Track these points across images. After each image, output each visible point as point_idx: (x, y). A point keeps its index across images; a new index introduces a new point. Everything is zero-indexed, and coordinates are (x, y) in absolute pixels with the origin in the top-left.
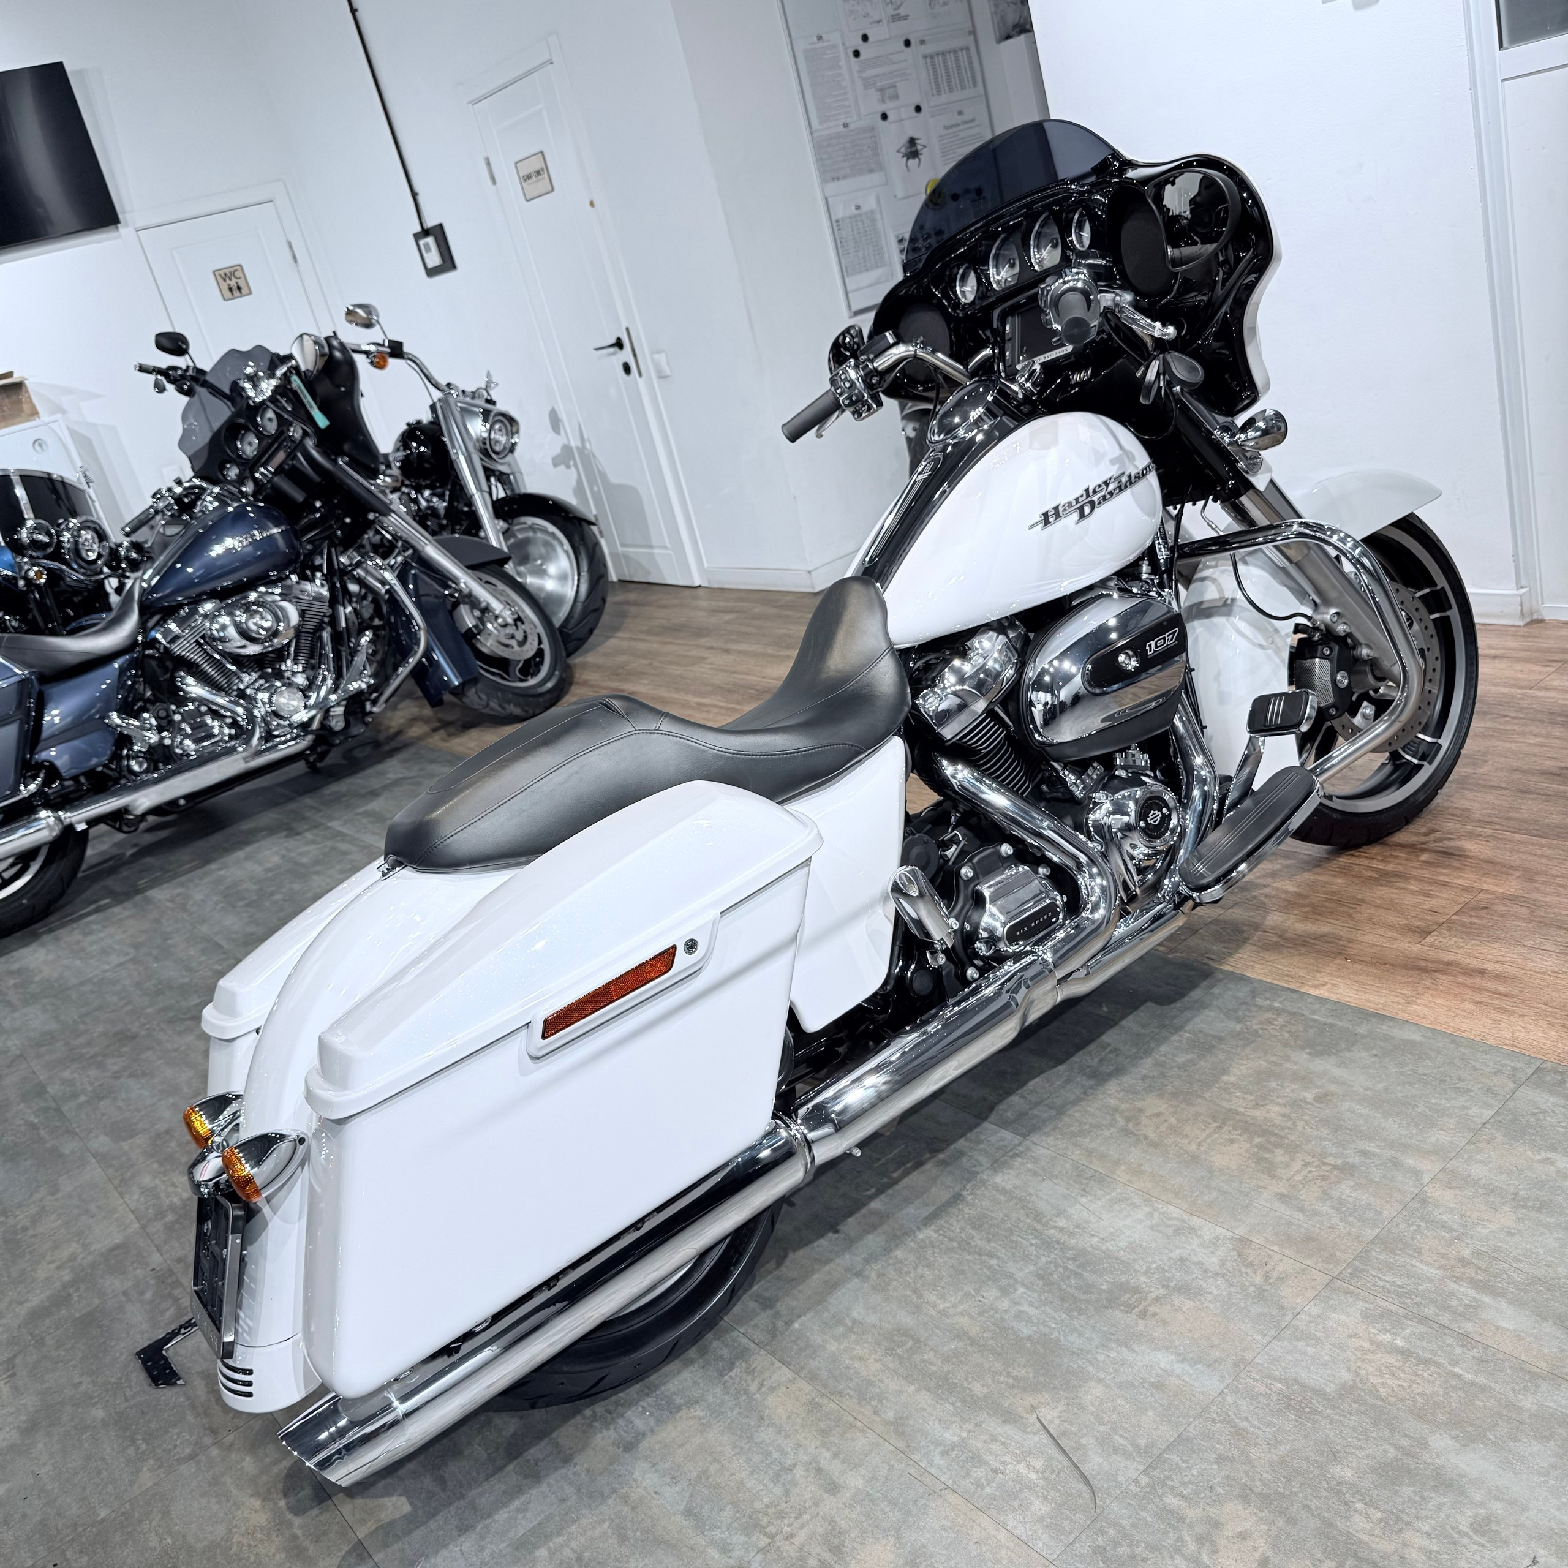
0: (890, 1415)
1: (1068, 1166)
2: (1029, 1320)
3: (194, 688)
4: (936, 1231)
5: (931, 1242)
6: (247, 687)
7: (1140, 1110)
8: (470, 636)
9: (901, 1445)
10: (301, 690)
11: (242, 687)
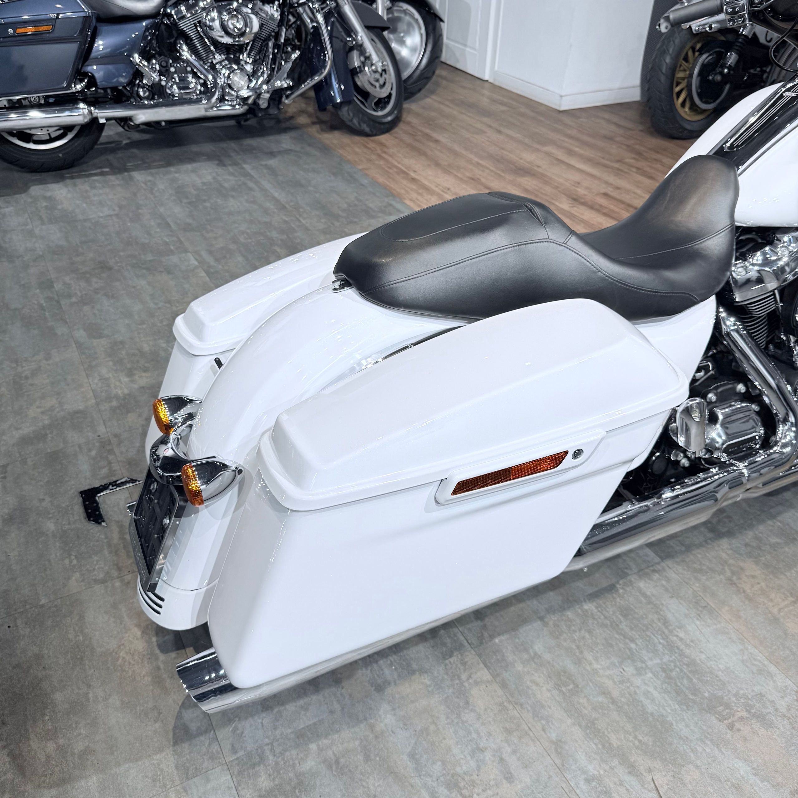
0: (553, 736)
1: (690, 592)
2: (653, 700)
3: (186, 53)
4: (597, 608)
5: (592, 614)
6: (217, 63)
7: (742, 569)
8: (354, 72)
9: (558, 762)
10: (247, 75)
11: (214, 62)
